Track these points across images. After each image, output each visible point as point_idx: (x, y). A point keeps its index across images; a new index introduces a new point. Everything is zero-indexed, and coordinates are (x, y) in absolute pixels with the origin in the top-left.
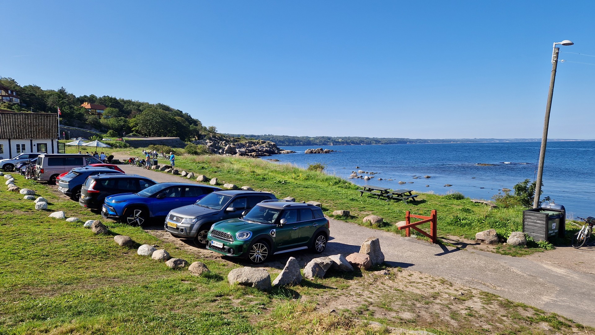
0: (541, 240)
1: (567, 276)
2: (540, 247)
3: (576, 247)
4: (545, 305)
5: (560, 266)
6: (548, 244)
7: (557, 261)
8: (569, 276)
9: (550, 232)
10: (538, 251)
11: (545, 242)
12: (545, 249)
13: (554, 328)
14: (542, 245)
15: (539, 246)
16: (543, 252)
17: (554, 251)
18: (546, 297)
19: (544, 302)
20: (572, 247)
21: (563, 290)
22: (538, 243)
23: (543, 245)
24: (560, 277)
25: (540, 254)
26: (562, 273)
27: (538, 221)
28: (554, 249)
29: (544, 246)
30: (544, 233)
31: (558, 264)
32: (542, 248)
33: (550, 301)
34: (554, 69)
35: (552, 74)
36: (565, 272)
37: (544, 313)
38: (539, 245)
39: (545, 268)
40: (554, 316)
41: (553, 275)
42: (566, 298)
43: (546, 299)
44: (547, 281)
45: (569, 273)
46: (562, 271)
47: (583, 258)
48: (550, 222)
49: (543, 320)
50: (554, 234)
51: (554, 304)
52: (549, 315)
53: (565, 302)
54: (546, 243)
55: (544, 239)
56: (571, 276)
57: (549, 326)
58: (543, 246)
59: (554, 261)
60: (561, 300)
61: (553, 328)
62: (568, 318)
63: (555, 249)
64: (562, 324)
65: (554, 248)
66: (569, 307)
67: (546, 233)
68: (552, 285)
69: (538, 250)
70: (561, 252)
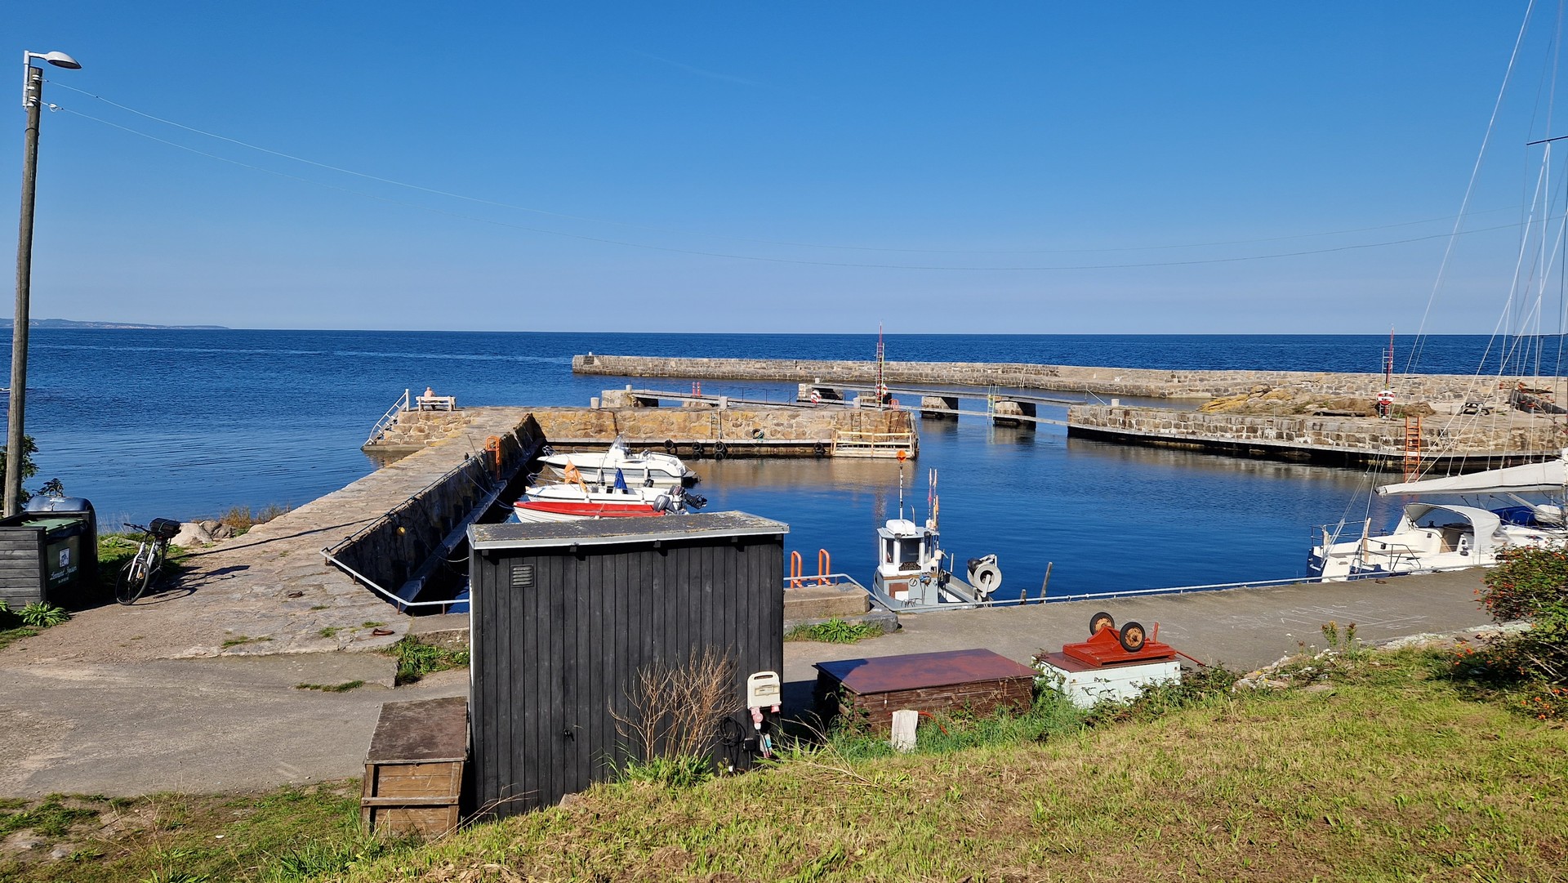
0: (29, 604)
1: (99, 683)
2: (27, 623)
3: (127, 602)
4: (29, 781)
5: (79, 661)
6: (49, 610)
7: (72, 652)
8: (103, 682)
9: (55, 576)
10: (21, 636)
11: (43, 606)
12: (41, 625)
13: (49, 835)
14: (33, 617)
15: (24, 621)
16: (36, 635)
17: (69, 624)
18: (35, 757)
19: (26, 776)
20: (116, 602)
21: (85, 722)
22: (20, 614)
23: (37, 616)
24: (75, 692)
25: (27, 642)
26: (87, 678)
27: (17, 553)
28: (67, 621)
29: (39, 617)
30: (38, 580)
31: (76, 657)
32: (33, 624)
33: (45, 766)
34: (33, 125)
35: (26, 139)
36: (94, 675)
37: (22, 805)
38: (23, 617)
39: (36, 679)
40: (54, 802)
41: (59, 691)
42: (90, 744)
43: (33, 763)
44: (42, 712)
45: (105, 673)
46: (86, 672)
47: (142, 627)
48: (51, 548)
49: (18, 827)
50: (68, 578)
51: (59, 768)
52: (38, 804)
53: (87, 754)
54: (45, 609)
55: (37, 599)
56: (108, 679)
57: (34, 837)
58: (36, 618)
59: (65, 653)
60: (77, 752)
61: (45, 837)
62: (93, 792)
63: (70, 619)
64: (74, 816)
65: (68, 616)
66: (98, 763)
67: (41, 583)
68: (56, 720)
69: (20, 633)
70: (86, 624)
